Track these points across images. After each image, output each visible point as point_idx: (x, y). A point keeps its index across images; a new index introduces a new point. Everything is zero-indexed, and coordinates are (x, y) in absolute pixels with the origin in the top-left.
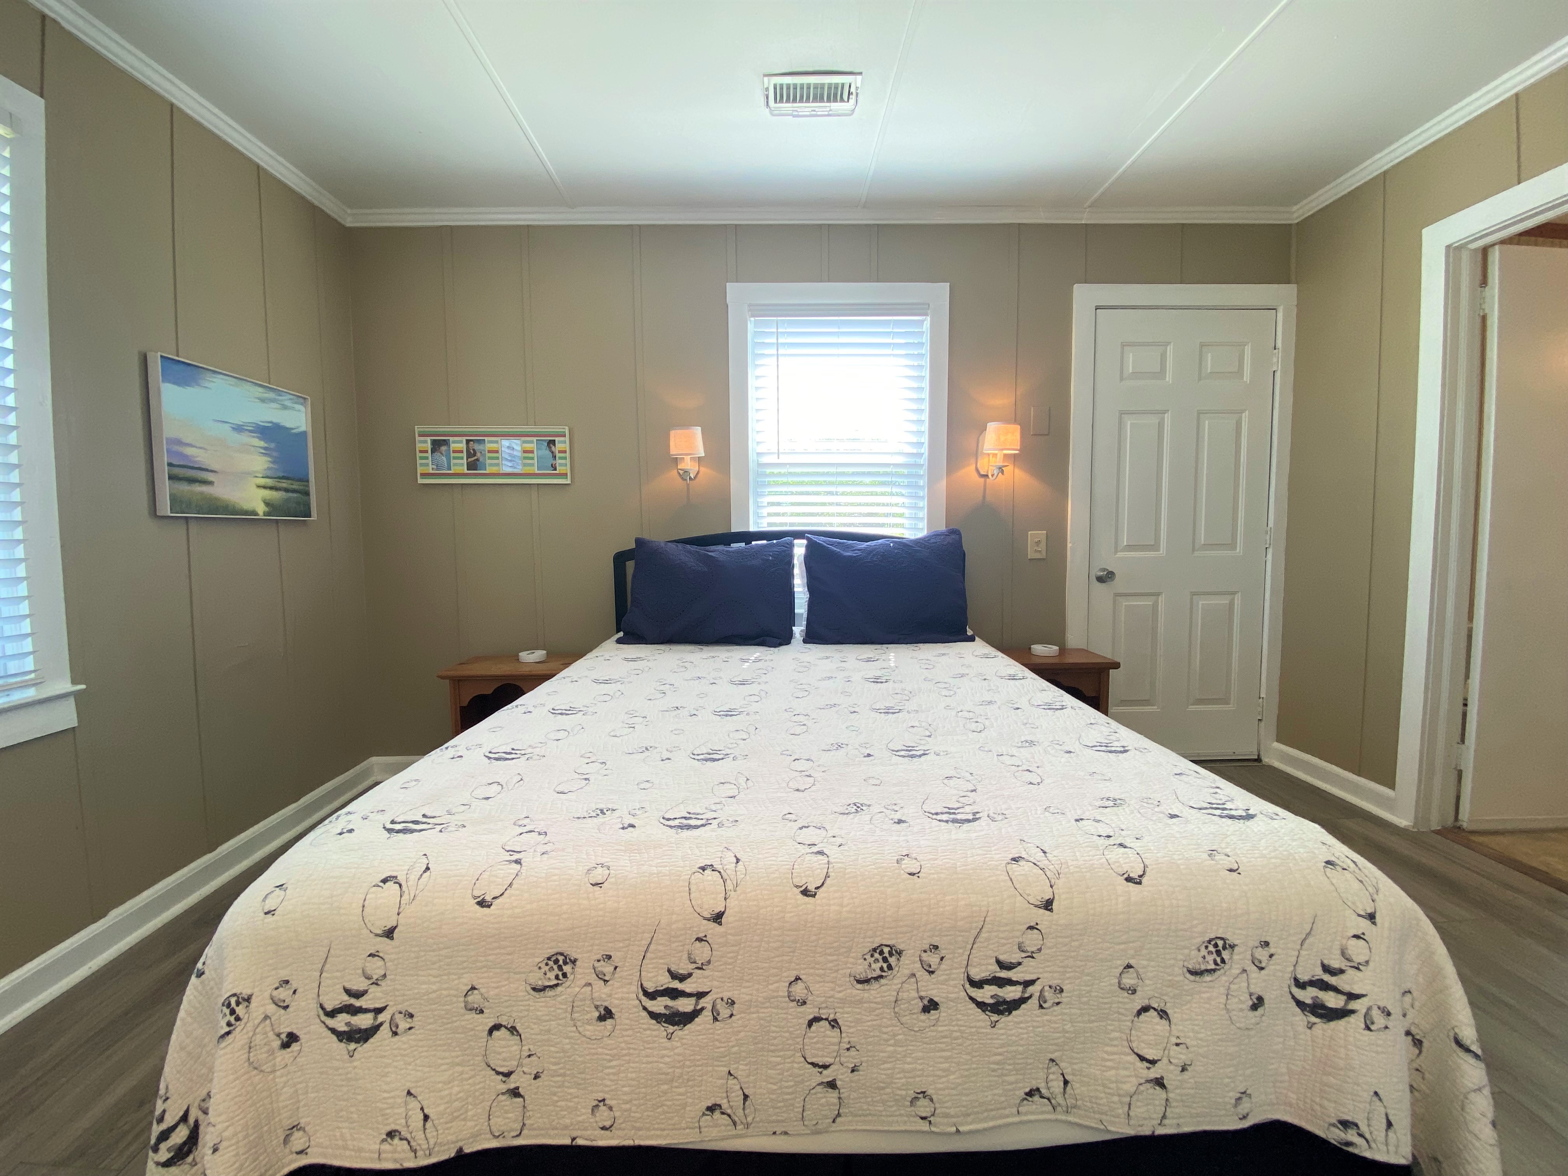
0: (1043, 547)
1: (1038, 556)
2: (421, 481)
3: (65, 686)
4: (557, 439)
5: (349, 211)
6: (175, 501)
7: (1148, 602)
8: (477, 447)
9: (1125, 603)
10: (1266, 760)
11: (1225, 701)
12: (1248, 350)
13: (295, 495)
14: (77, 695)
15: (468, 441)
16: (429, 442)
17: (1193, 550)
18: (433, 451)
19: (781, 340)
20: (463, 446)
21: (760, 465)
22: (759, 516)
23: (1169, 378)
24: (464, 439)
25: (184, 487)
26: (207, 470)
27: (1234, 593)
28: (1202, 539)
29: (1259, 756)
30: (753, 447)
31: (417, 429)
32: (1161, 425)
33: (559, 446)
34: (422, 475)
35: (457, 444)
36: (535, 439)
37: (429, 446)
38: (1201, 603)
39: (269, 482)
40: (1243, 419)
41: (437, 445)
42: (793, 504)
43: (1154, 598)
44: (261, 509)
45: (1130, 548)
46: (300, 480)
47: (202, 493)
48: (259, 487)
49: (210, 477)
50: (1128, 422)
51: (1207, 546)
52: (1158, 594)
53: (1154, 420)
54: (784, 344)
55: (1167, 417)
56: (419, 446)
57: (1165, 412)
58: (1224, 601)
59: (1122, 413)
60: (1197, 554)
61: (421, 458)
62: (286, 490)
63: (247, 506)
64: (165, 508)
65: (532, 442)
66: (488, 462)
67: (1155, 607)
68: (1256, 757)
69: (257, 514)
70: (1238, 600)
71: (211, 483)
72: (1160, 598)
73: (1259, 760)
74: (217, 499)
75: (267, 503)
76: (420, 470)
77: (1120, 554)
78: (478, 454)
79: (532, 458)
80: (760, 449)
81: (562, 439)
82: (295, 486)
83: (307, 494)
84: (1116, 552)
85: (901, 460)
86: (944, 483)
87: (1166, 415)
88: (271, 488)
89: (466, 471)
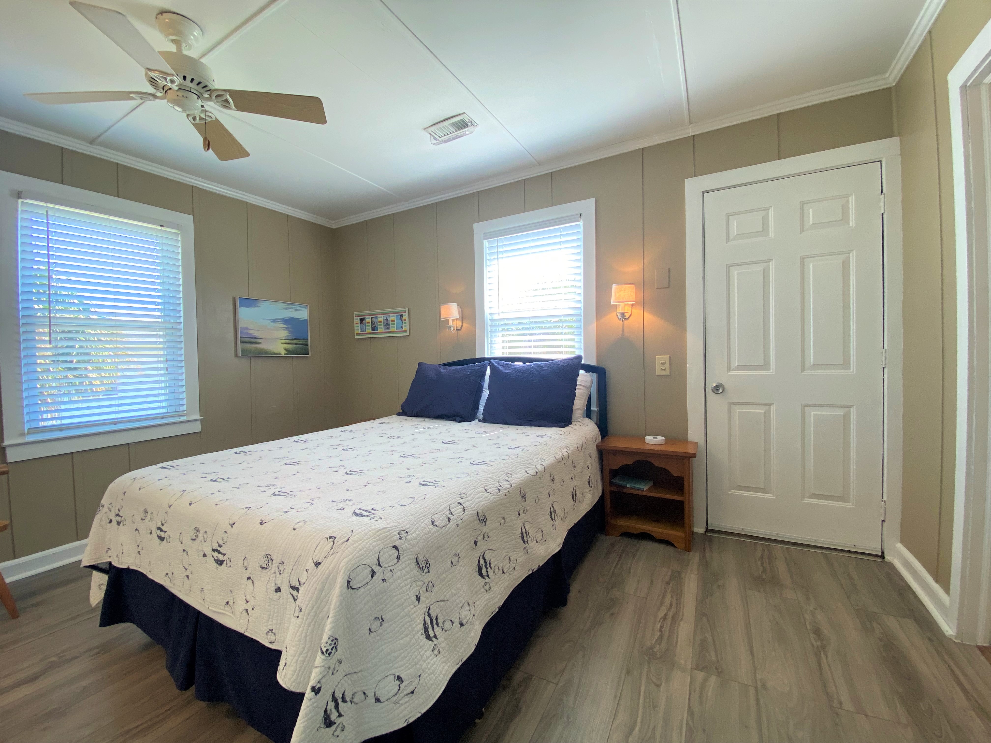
0: (667, 366)
1: (663, 373)
2: (356, 337)
3: (198, 417)
4: (403, 314)
5: (333, 222)
6: (243, 351)
7: (760, 410)
8: (374, 319)
9: (737, 410)
10: (888, 558)
11: (842, 499)
12: (852, 200)
13: (302, 346)
14: (200, 420)
15: (372, 318)
16: (359, 319)
17: (803, 369)
18: (361, 323)
19: (500, 250)
20: (370, 320)
21: (492, 320)
22: (493, 348)
23: (772, 234)
24: (370, 317)
25: (248, 346)
26: (258, 338)
27: (849, 406)
28: (811, 359)
29: (883, 552)
30: (487, 311)
31: (355, 314)
32: (765, 273)
33: (404, 318)
34: (357, 334)
35: (368, 320)
36: (395, 315)
37: (359, 321)
38: (812, 413)
39: (287, 341)
40: (851, 258)
41: (362, 320)
42: (509, 341)
43: (767, 407)
44: (283, 352)
45: (740, 367)
46: (304, 339)
47: (255, 347)
48: (282, 343)
49: (259, 341)
50: (735, 272)
51: (816, 366)
52: (770, 405)
53: (759, 268)
54: (502, 252)
55: (772, 265)
56: (356, 321)
57: (769, 261)
58: (840, 412)
59: (728, 267)
60: (807, 372)
61: (356, 327)
62: (296, 344)
63: (276, 351)
64: (240, 355)
65: (393, 316)
66: (379, 327)
67: (767, 415)
68: (880, 554)
69: (281, 355)
70: (853, 412)
71: (260, 343)
72: (772, 407)
73: (882, 556)
74: (263, 349)
75: (286, 350)
76: (356, 332)
77: (732, 373)
78: (376, 324)
79: (394, 324)
80: (492, 311)
81: (405, 314)
82: (301, 342)
83: (307, 345)
84: (729, 369)
85: (572, 312)
86: (595, 324)
87: (771, 263)
88: (288, 344)
89: (371, 332)
